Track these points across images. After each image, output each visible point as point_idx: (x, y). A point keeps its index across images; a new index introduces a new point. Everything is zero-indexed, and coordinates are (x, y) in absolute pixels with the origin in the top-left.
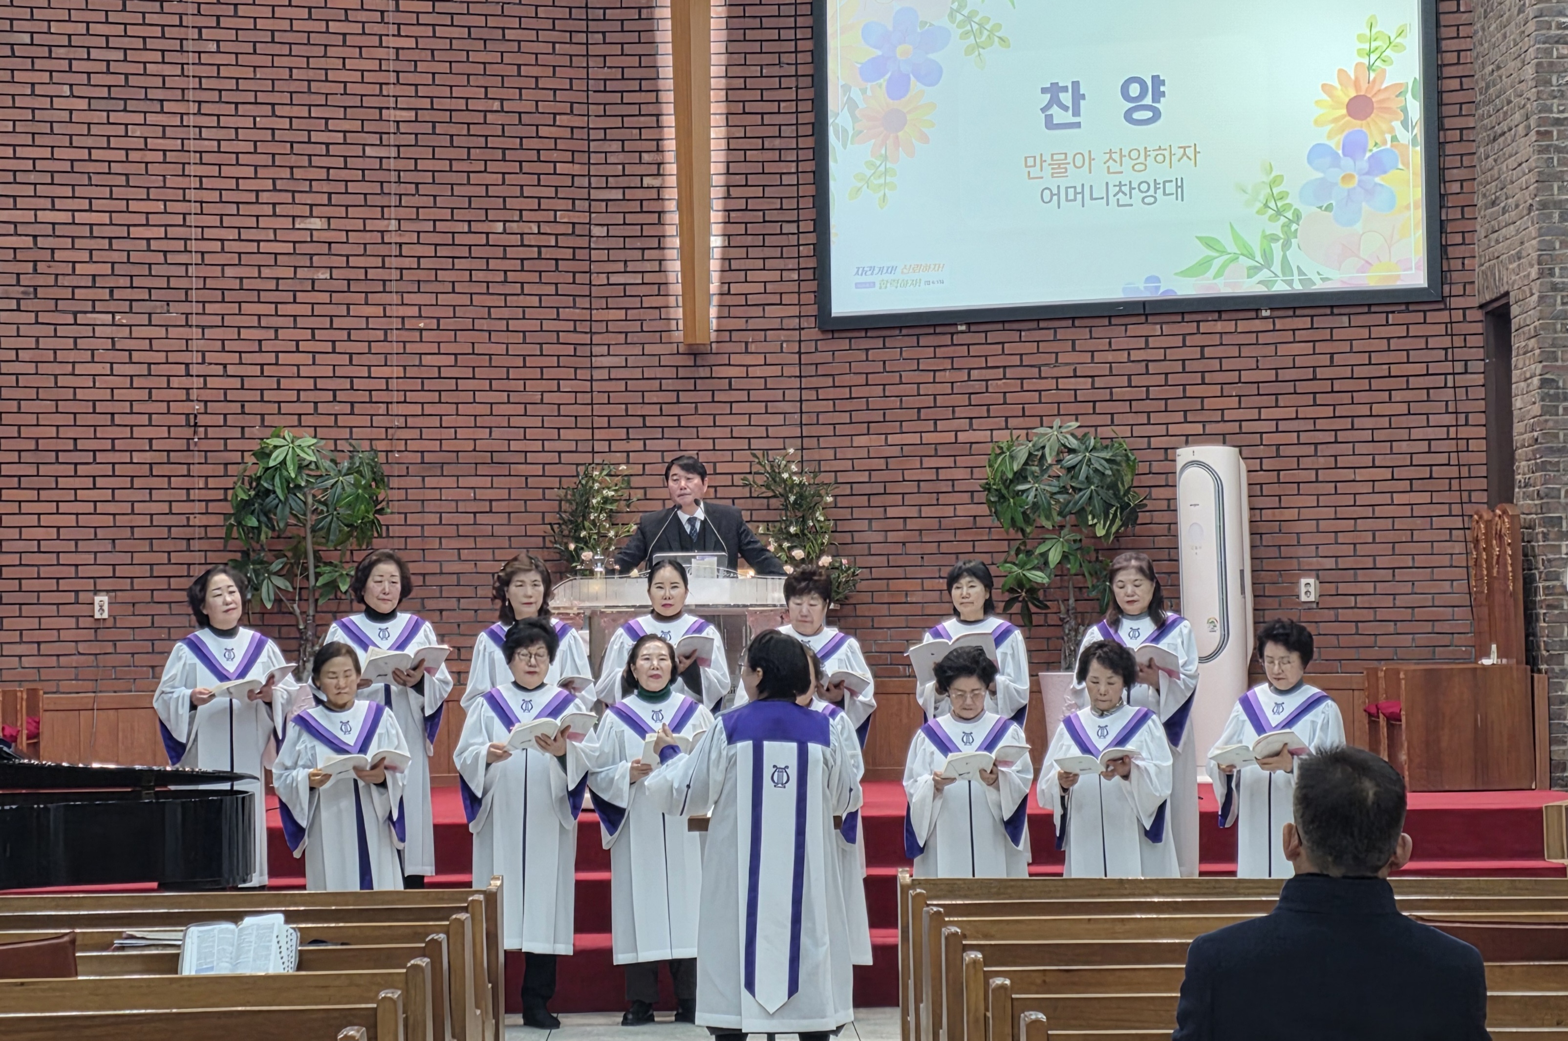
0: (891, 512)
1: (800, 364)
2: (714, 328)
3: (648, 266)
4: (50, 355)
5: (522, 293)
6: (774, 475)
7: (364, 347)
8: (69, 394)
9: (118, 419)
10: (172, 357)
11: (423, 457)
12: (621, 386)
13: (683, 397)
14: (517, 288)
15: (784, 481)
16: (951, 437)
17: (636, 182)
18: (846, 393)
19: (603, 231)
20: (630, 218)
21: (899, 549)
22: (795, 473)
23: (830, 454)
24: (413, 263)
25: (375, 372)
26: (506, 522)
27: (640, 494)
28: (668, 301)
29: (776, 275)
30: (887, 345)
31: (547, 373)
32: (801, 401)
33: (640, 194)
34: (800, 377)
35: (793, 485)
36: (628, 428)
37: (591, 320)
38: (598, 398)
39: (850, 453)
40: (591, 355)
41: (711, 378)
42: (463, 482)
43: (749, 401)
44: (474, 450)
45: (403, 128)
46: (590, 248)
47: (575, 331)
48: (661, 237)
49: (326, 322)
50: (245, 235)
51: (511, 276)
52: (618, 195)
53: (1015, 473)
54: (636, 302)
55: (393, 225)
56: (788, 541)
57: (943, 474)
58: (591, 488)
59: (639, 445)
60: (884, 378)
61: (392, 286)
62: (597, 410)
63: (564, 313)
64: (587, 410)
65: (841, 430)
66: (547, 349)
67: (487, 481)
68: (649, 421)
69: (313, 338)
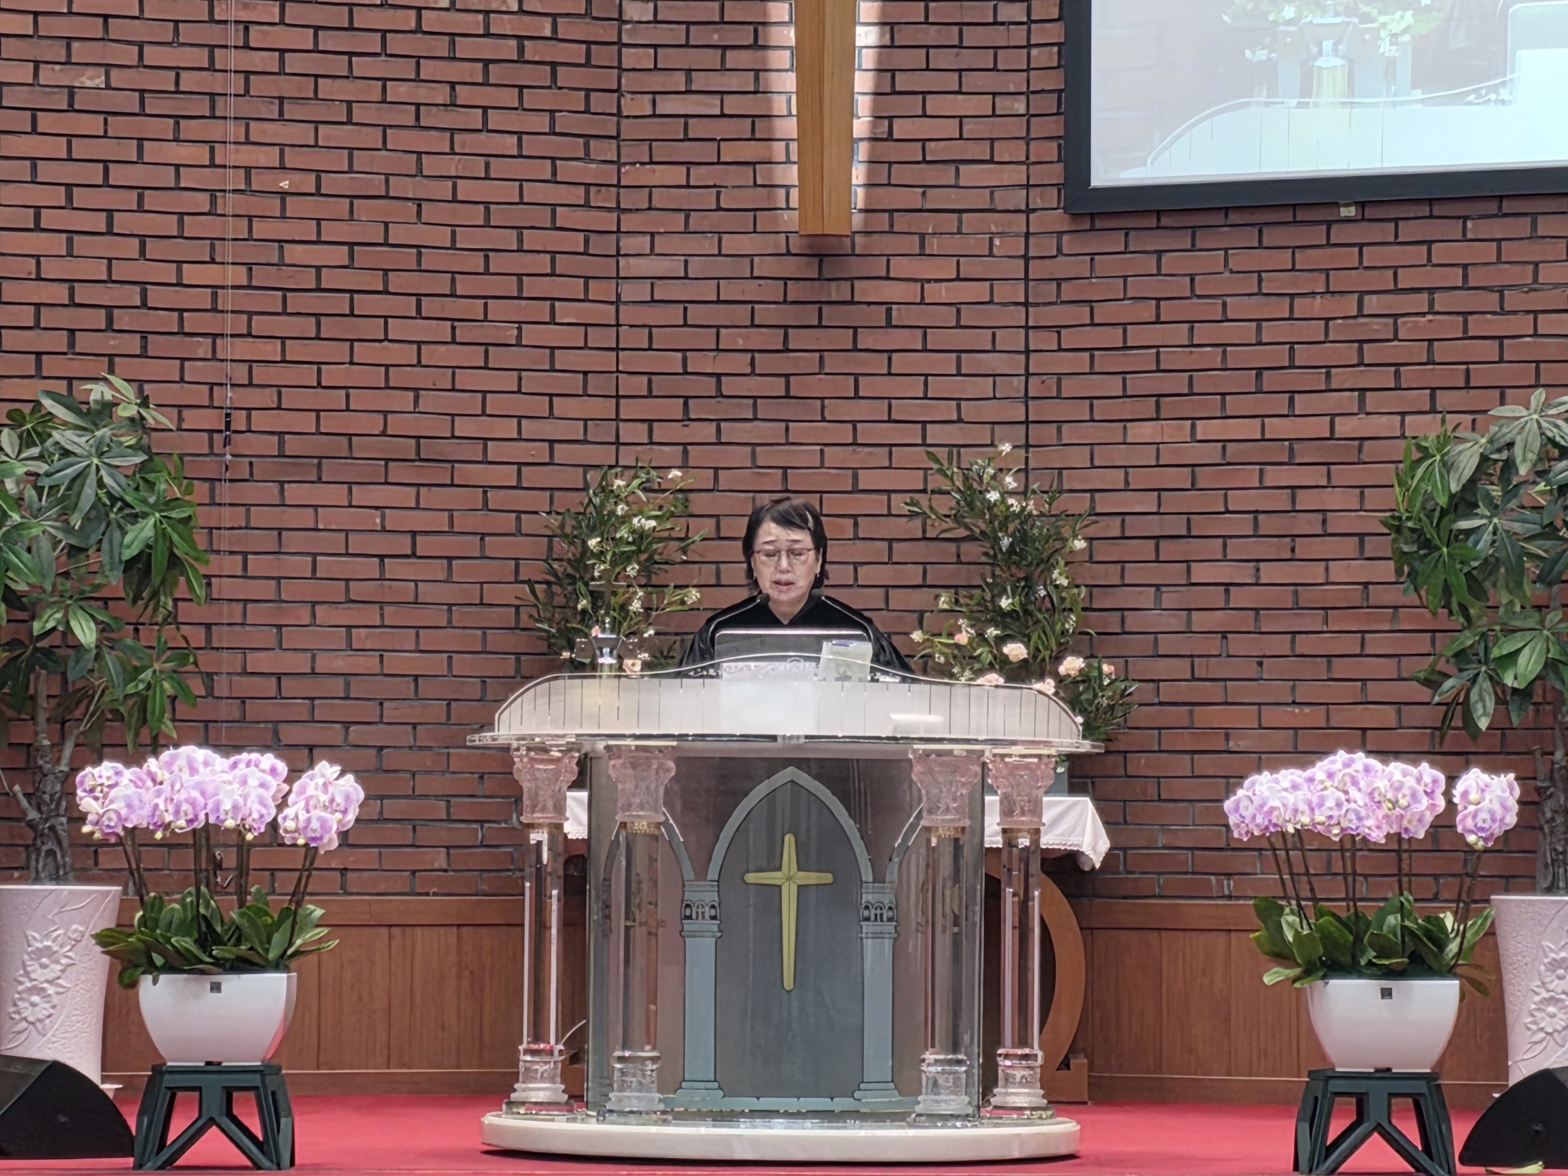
0: (1200, 573)
1: (1026, 279)
2: (860, 205)
3: (733, 82)
5: (485, 129)
6: (972, 495)
7: (170, 225)
11: (281, 444)
12: (675, 314)
13: (797, 339)
15: (991, 506)
16: (1321, 427)
18: (1115, 337)
19: (645, 11)
21: (1214, 645)
22: (1012, 493)
23: (1080, 457)
24: (270, 62)
25: (191, 274)
26: (442, 576)
27: (707, 527)
28: (770, 148)
29: (983, 105)
30: (1199, 245)
31: (531, 287)
32: (1027, 352)
34: (1026, 304)
35: (1009, 517)
36: (686, 398)
37: (618, 186)
38: (629, 338)
39: (1120, 455)
40: (618, 254)
41: (852, 302)
42: (360, 495)
43: (925, 350)
44: (384, 434)
46: (620, 44)
47: (587, 205)
48: (760, 26)
49: (95, 173)
51: (464, 94)
53: (1452, 496)
54: (707, 152)
56: (997, 627)
57: (1305, 500)
58: (612, 513)
59: (708, 432)
60: (1193, 309)
61: (229, 107)
62: (628, 360)
63: (566, 170)
64: (607, 361)
65: (1102, 409)
66: (531, 239)
67: (407, 496)
68: (729, 386)
69: (69, 205)
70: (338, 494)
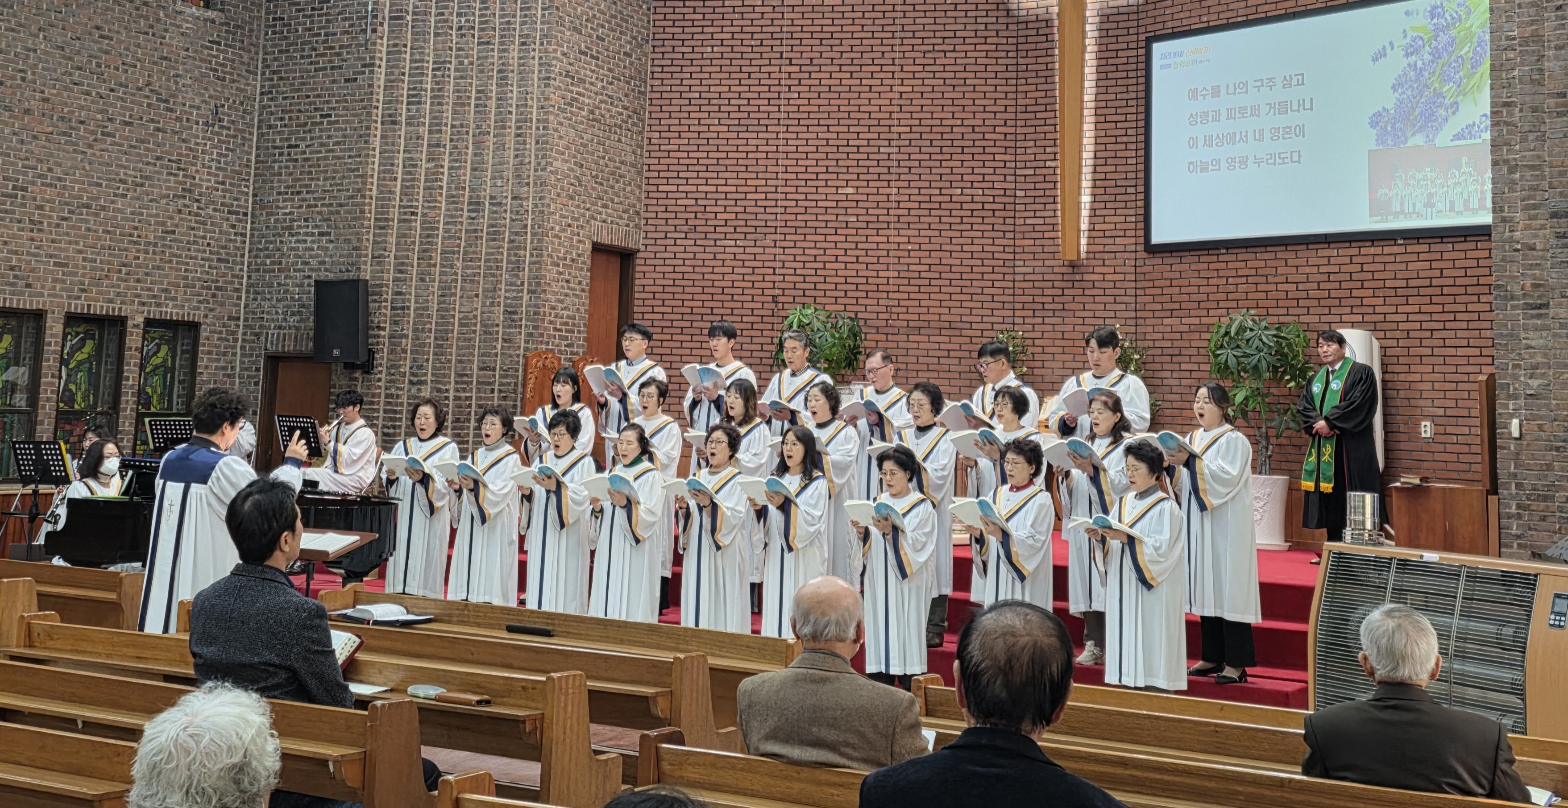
1: (1135, 273)
2: (1085, 251)
3: (1046, 214)
4: (701, 262)
5: (972, 229)
7: (875, 260)
8: (710, 283)
9: (735, 297)
10: (766, 264)
12: (1030, 284)
14: (969, 227)
17: (1042, 164)
18: (1159, 291)
19: (1022, 193)
20: (1038, 186)
23: (1151, 329)
24: (906, 212)
25: (881, 274)
27: (1039, 350)
29: (1122, 219)
30: (1182, 262)
31: (986, 277)
32: (1136, 296)
33: (1044, 171)
34: (1135, 281)
36: (1034, 310)
37: (1014, 246)
38: (1018, 291)
39: (1162, 328)
40: (1014, 267)
41: (1083, 281)
42: (932, 339)
43: (1104, 295)
45: (903, 136)
46: (1014, 204)
47: (1004, 252)
49: (853, 246)
50: (809, 197)
51: (965, 220)
52: (1031, 172)
54: (1040, 235)
55: (895, 191)
59: (1040, 320)
61: (893, 226)
62: (1016, 298)
63: (997, 241)
64: (1011, 299)
66: (986, 262)
67: (947, 339)
68: (1046, 306)
69: (846, 254)
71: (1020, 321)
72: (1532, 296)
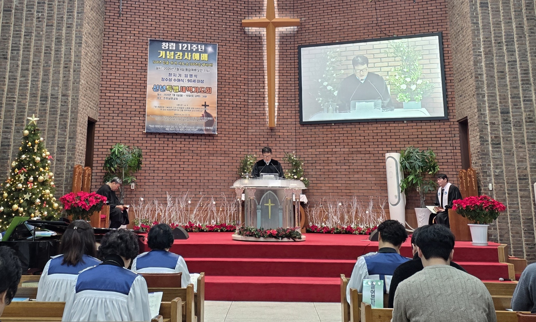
0: (317, 167)
1: (296, 132)
2: (276, 123)
3: (261, 109)
4: (124, 126)
6: (290, 158)
8: (128, 136)
11: (209, 152)
13: (269, 139)
14: (231, 113)
15: (292, 159)
16: (331, 150)
17: (259, 90)
18: (306, 139)
19: (251, 101)
20: (257, 98)
21: (319, 176)
22: (295, 158)
23: (302, 153)
26: (228, 168)
28: (265, 117)
30: (316, 128)
31: (238, 133)
32: (296, 141)
34: (296, 135)
35: (294, 160)
37: (248, 121)
38: (249, 139)
40: (248, 129)
41: (275, 135)
42: (218, 158)
43: (284, 141)
44: (221, 151)
46: (248, 105)
47: (244, 124)
48: (264, 103)
51: (230, 111)
52: (254, 93)
54: (258, 117)
56: (293, 174)
57: (329, 159)
60: (315, 136)
62: (249, 142)
63: (242, 119)
64: (247, 142)
65: (305, 148)
66: (238, 128)
67: (223, 158)
70: (215, 158)
71: (251, 150)
72: (495, 141)
